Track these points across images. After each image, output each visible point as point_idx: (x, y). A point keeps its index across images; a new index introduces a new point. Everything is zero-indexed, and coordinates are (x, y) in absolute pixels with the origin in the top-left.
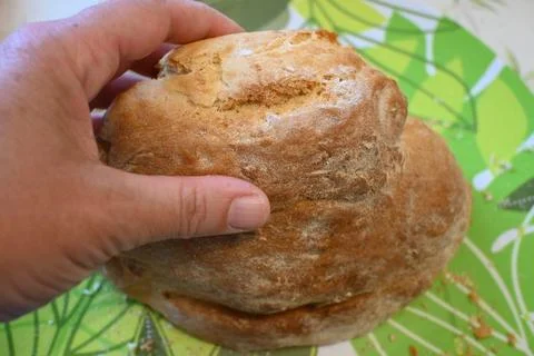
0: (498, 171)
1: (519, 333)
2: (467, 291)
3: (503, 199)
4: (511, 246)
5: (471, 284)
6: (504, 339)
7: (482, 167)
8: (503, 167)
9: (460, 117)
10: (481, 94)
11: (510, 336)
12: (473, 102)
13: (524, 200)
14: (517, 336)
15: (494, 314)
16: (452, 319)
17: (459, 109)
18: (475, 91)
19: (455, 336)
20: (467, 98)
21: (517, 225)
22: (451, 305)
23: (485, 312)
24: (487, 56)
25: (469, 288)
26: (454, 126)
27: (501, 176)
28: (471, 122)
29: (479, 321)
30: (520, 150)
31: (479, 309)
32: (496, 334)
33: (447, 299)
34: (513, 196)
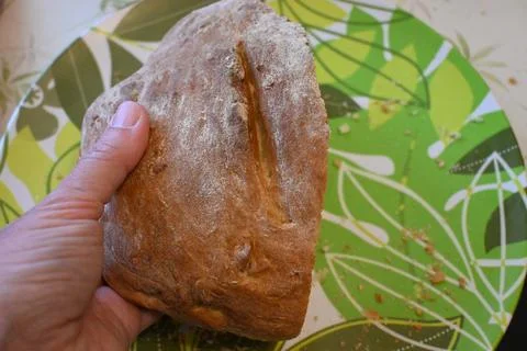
0: (449, 141)
1: (469, 278)
2: (424, 245)
3: (453, 165)
4: (461, 204)
5: (427, 239)
6: (456, 283)
7: (435, 139)
8: (453, 137)
9: (414, 96)
10: (433, 74)
11: (461, 280)
12: (425, 82)
13: (472, 164)
14: (467, 280)
15: (447, 263)
16: (412, 269)
17: (413, 89)
18: (427, 72)
19: (415, 283)
20: (420, 79)
21: (466, 186)
22: (411, 258)
23: (440, 261)
24: (437, 41)
25: (426, 242)
26: (411, 104)
27: (451, 145)
28: (424, 98)
29: (434, 269)
30: (467, 121)
31: (435, 259)
32: (448, 279)
33: (407, 254)
34: (463, 162)
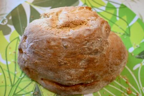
0: (136, 47)
2: (126, 81)
3: (137, 55)
4: (138, 68)
5: (127, 79)
7: (132, 46)
8: (137, 46)
9: (125, 32)
10: (132, 25)
11: (137, 94)
12: (129, 28)
13: (143, 56)
14: (139, 94)
15: (133, 87)
16: (121, 88)
17: (125, 29)
18: (130, 25)
19: (122, 93)
20: (128, 27)
21: (140, 63)
22: (121, 84)
23: (131, 87)
24: (134, 15)
25: (126, 80)
26: (124, 34)
27: (136, 49)
28: (129, 33)
29: (129, 89)
30: (142, 42)
31: (129, 86)
32: (133, 93)
33: (120, 83)
34: (140, 54)
